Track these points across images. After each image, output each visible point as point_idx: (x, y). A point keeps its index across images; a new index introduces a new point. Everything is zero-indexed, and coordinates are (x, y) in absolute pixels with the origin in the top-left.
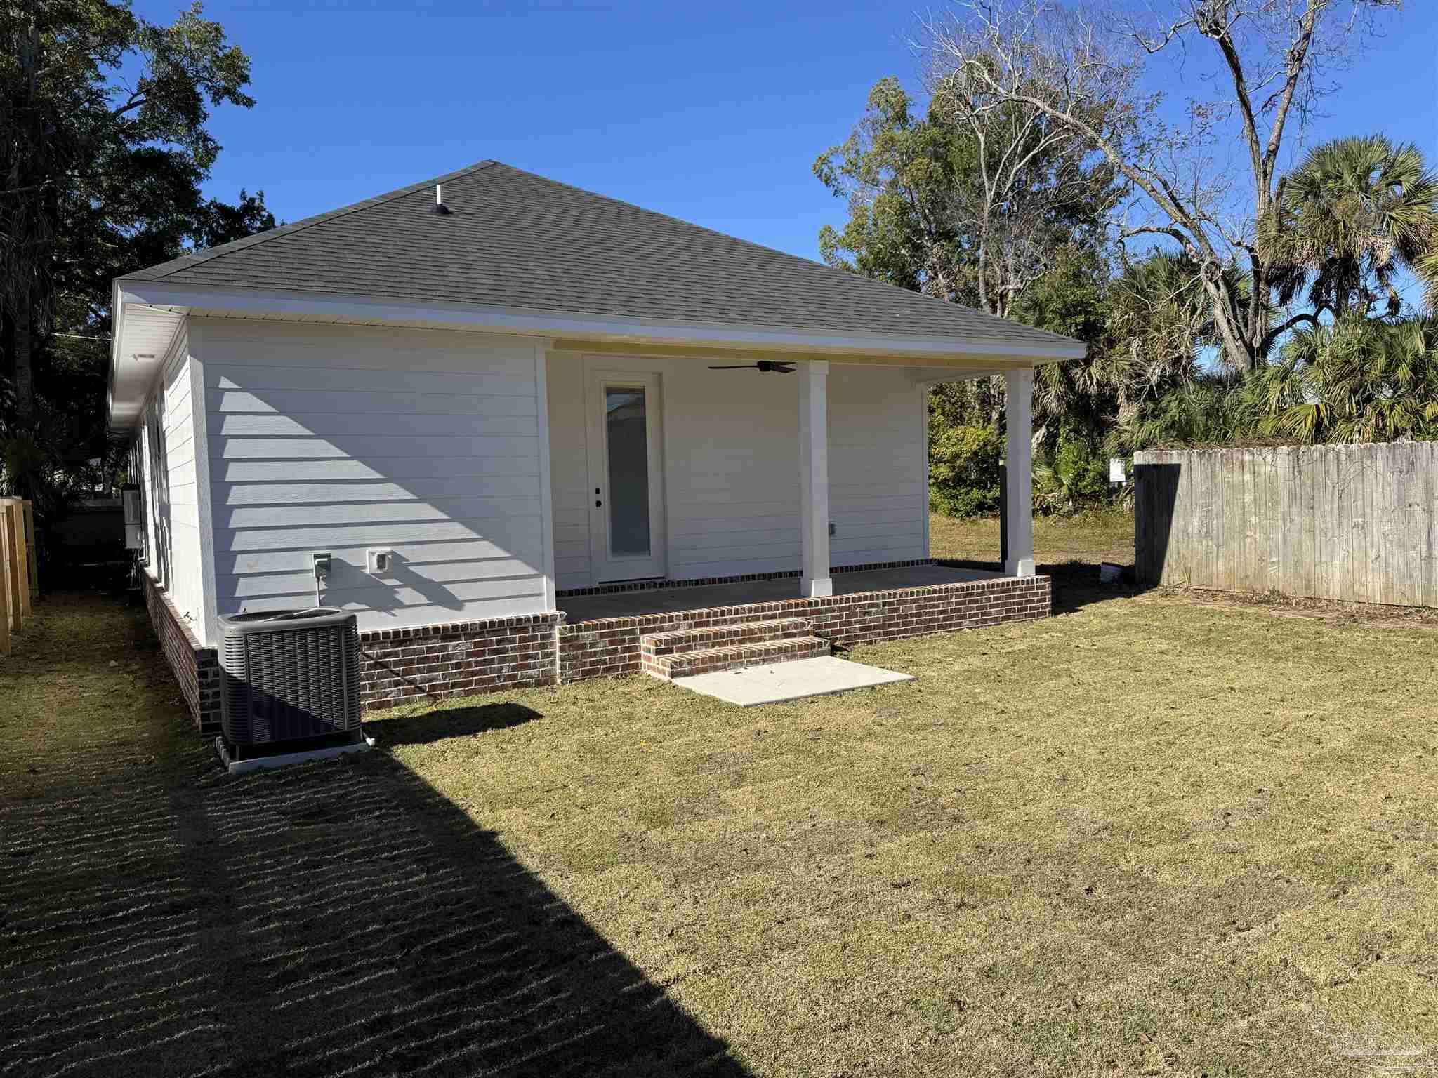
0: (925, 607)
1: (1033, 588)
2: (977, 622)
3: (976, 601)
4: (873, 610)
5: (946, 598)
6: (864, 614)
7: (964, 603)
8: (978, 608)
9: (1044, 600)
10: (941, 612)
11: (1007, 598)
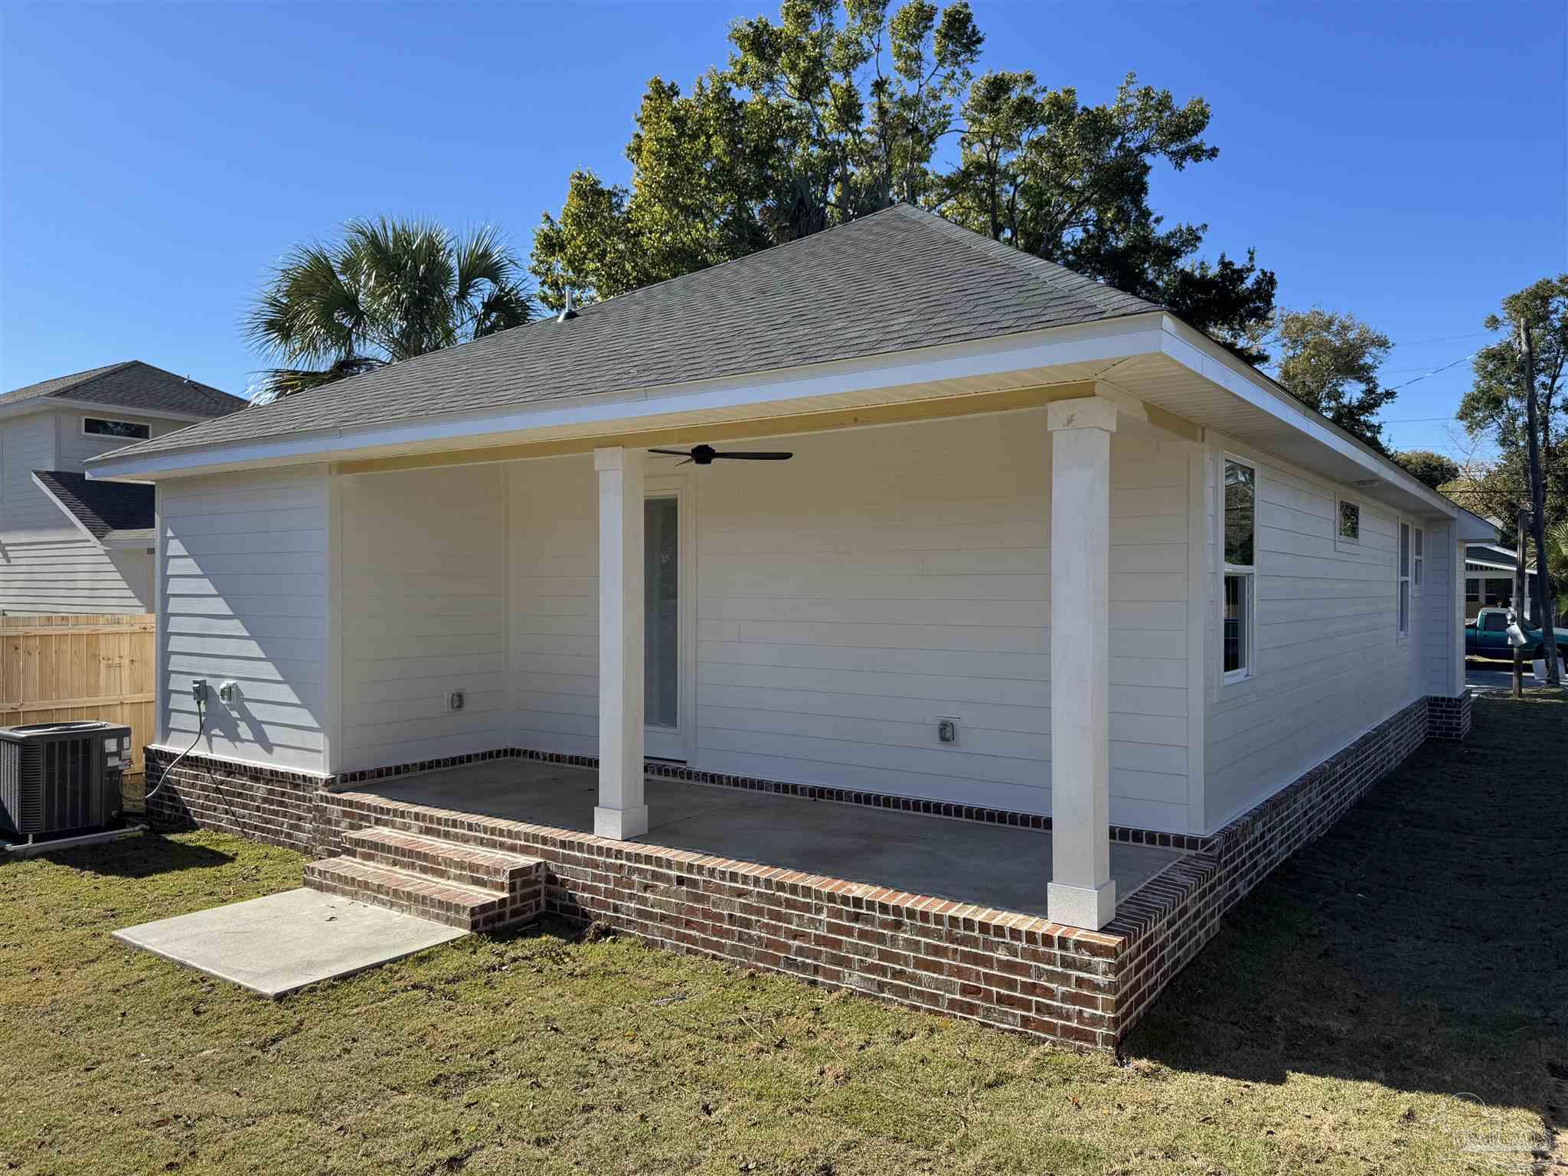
0: (759, 912)
1: (1050, 960)
2: (881, 986)
3: (880, 939)
4: (662, 885)
5: (807, 908)
6: (646, 888)
7: (849, 932)
8: (884, 955)
9: (1091, 1002)
10: (795, 936)
11: (966, 957)
